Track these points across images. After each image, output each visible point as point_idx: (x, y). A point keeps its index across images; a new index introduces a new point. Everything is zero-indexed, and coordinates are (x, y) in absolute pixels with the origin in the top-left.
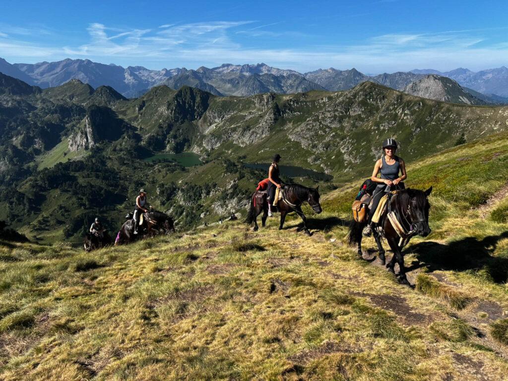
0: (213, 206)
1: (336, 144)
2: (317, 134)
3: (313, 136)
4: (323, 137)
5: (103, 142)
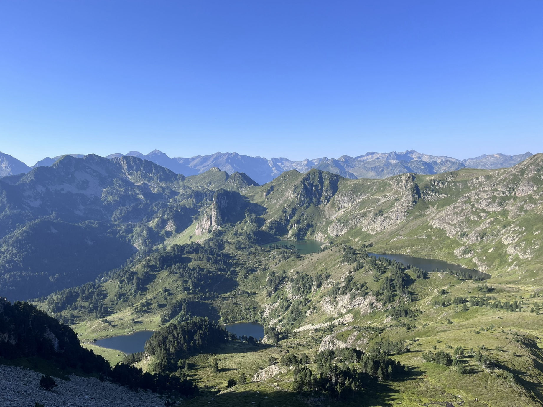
0: (322, 302)
1: (495, 233)
2: (468, 220)
3: (462, 222)
4: (477, 223)
5: (226, 226)
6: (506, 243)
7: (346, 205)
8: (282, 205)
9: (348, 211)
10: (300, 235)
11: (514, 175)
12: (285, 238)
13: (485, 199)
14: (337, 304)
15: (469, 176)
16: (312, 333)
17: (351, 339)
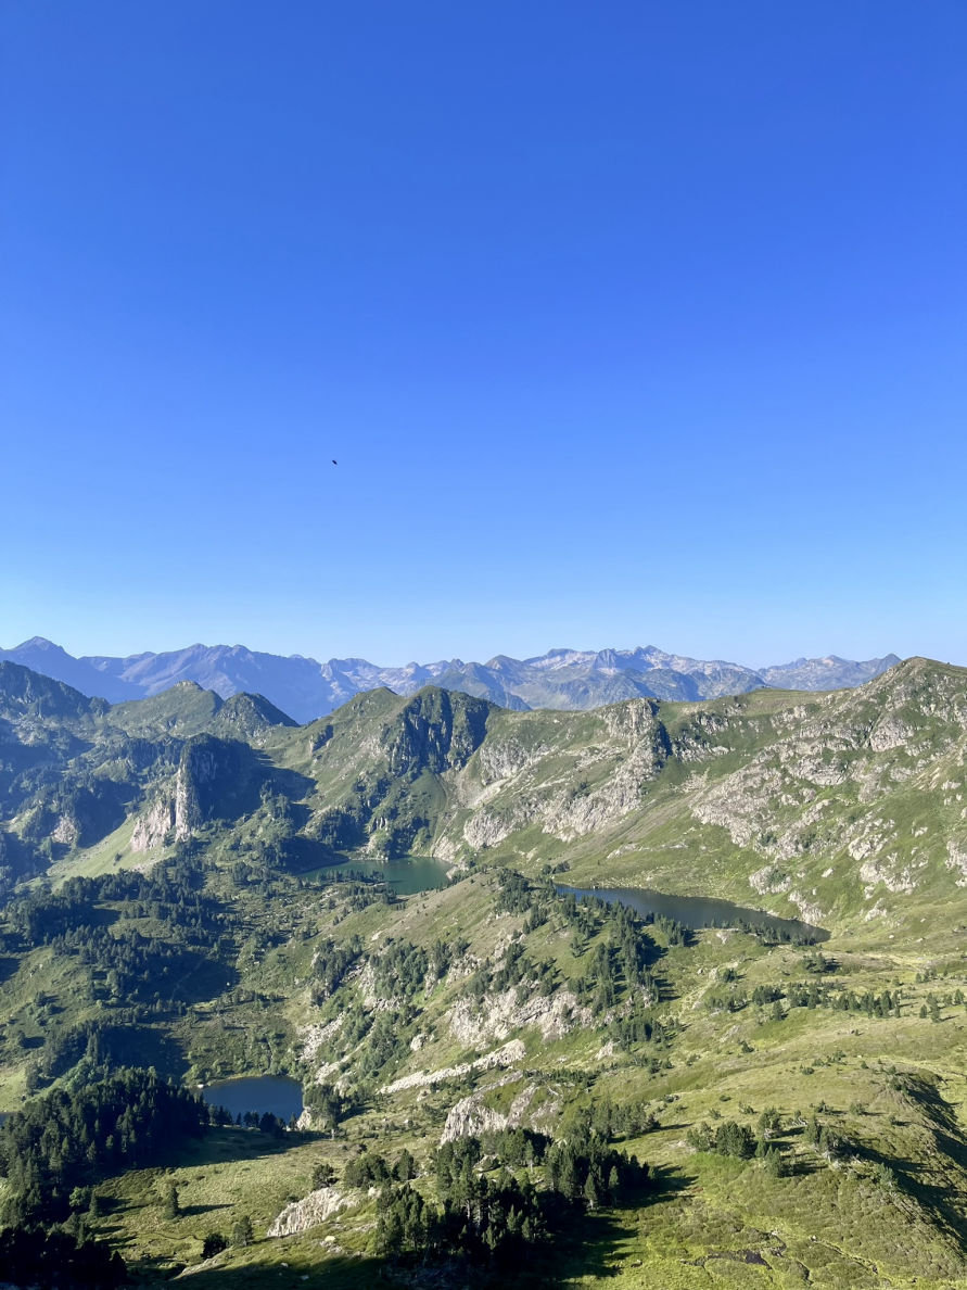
0: (449, 1013)
1: (834, 833)
2: (775, 804)
3: (764, 810)
4: (794, 813)
5: (210, 827)
6: (857, 857)
7: (506, 771)
8: (353, 772)
9: (509, 785)
10: (397, 847)
11: (866, 704)
12: (359, 855)
13: (809, 756)
14: (486, 1016)
15: (774, 706)
16: (425, 1094)
17: (521, 1105)
